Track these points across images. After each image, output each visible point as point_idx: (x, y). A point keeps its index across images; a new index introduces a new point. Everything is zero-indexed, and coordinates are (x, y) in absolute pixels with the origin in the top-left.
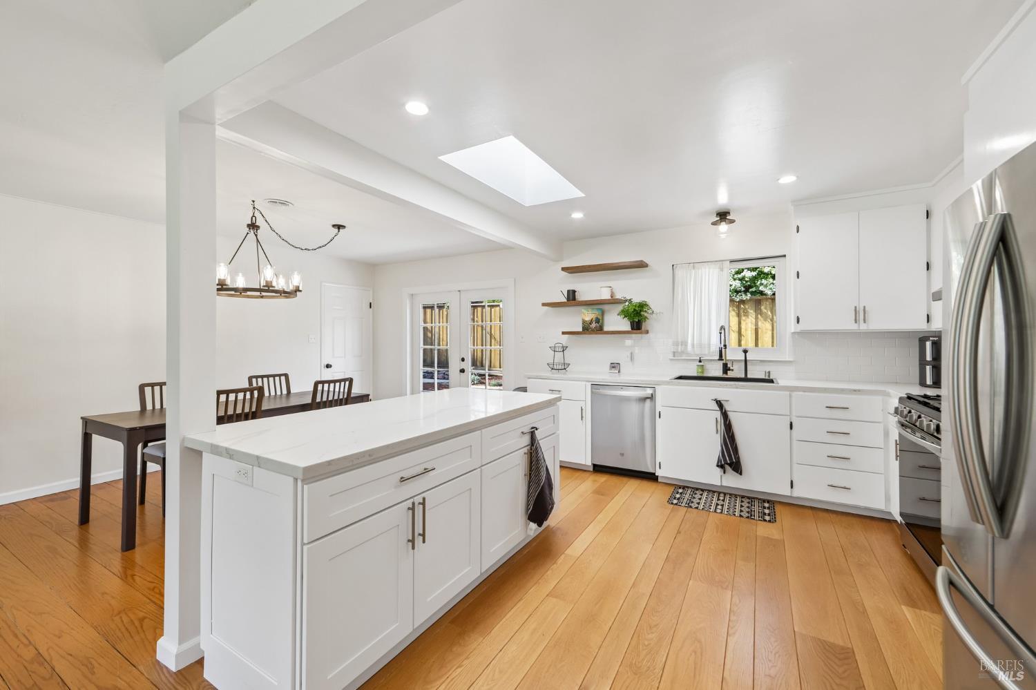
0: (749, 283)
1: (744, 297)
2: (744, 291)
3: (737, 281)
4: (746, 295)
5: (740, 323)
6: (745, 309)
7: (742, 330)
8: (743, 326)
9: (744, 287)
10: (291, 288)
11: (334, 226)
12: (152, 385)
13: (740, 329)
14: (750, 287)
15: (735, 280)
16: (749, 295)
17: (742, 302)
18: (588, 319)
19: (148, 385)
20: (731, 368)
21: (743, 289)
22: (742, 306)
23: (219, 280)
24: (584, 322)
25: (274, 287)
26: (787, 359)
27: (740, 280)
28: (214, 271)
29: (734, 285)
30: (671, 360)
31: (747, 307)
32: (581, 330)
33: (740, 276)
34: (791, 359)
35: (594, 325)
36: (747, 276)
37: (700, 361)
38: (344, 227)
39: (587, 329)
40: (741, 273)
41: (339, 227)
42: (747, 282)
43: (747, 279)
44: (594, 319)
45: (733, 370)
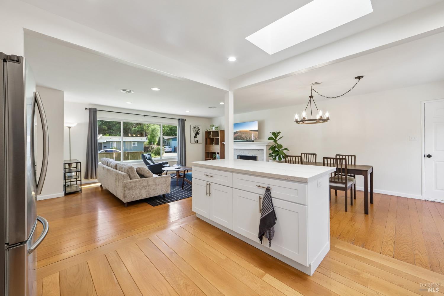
10: (325, 118)
11: (356, 78)
12: (304, 154)
19: (303, 154)
23: (296, 120)
25: (323, 118)
28: (294, 116)
38: (362, 77)
41: (359, 78)
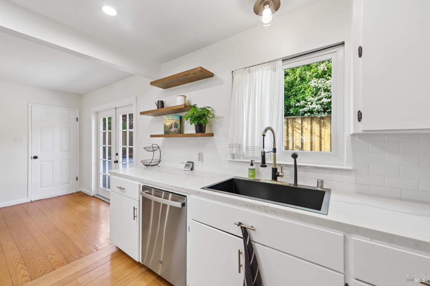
0: (326, 106)
1: (323, 115)
2: (323, 111)
3: (319, 105)
4: (325, 114)
5: (321, 131)
6: (324, 122)
7: (322, 135)
8: (323, 133)
9: (323, 109)
13: (321, 134)
14: (327, 109)
15: (317, 104)
16: (326, 114)
17: (322, 118)
18: (168, 124)
20: (280, 174)
21: (322, 110)
22: (322, 121)
24: (165, 126)
26: (345, 167)
27: (320, 104)
29: (316, 108)
30: (230, 161)
31: (325, 121)
32: (163, 133)
33: (321, 102)
34: (351, 168)
35: (173, 129)
36: (324, 101)
37: (252, 165)
39: (167, 133)
40: (321, 100)
42: (325, 105)
43: (325, 104)
44: (173, 124)
45: (282, 176)
